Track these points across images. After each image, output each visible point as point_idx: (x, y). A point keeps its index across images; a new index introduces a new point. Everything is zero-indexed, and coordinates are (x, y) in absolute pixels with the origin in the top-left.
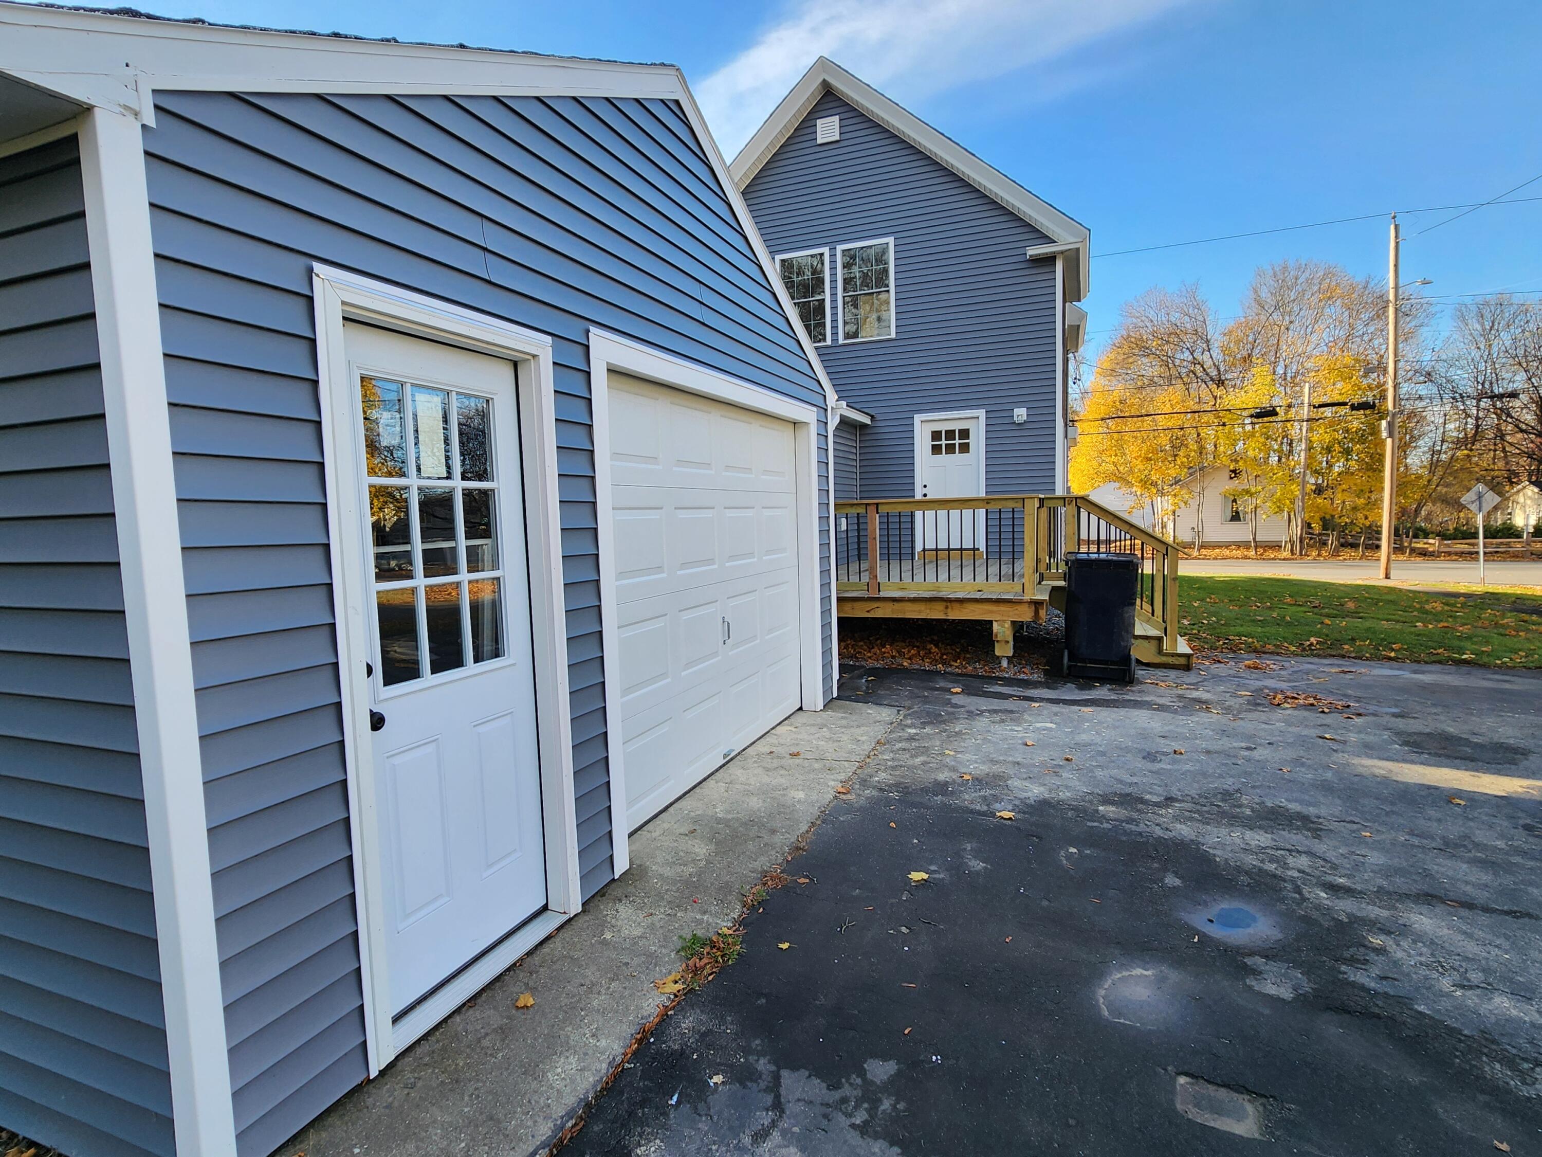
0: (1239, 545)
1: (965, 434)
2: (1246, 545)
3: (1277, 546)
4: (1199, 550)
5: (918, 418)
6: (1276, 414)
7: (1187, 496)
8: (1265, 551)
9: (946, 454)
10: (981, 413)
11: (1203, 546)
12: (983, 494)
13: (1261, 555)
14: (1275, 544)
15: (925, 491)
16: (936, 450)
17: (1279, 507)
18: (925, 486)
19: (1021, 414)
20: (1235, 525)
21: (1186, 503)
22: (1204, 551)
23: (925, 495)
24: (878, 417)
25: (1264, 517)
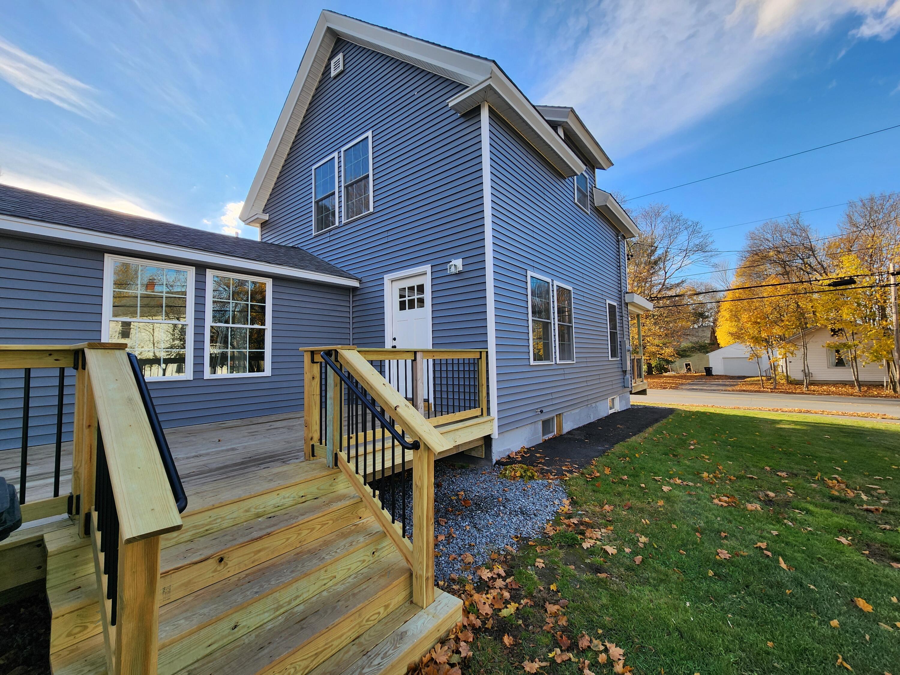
0: (844, 383)
1: (421, 289)
2: (851, 384)
3: (879, 385)
4: (807, 387)
5: (387, 278)
6: (854, 282)
7: (792, 349)
8: (869, 388)
9: (409, 309)
10: (428, 268)
11: (813, 383)
12: (430, 347)
13: (866, 392)
14: (878, 383)
15: (395, 343)
16: (402, 306)
17: (876, 357)
18: (395, 339)
19: (455, 264)
20: (840, 370)
21: (792, 353)
22: (812, 388)
23: (394, 347)
24: (364, 280)
25: (864, 363)
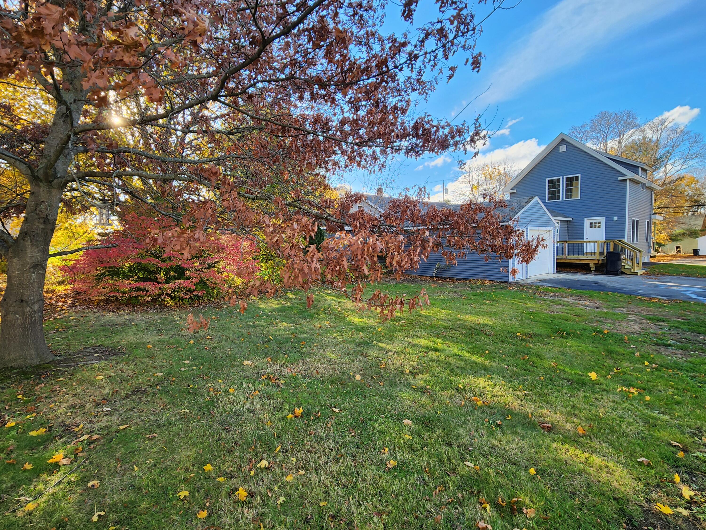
1: (599, 223)
5: (585, 219)
9: (594, 228)
10: (604, 218)
12: (604, 240)
16: (591, 227)
18: (587, 237)
19: (616, 218)
24: (575, 219)
